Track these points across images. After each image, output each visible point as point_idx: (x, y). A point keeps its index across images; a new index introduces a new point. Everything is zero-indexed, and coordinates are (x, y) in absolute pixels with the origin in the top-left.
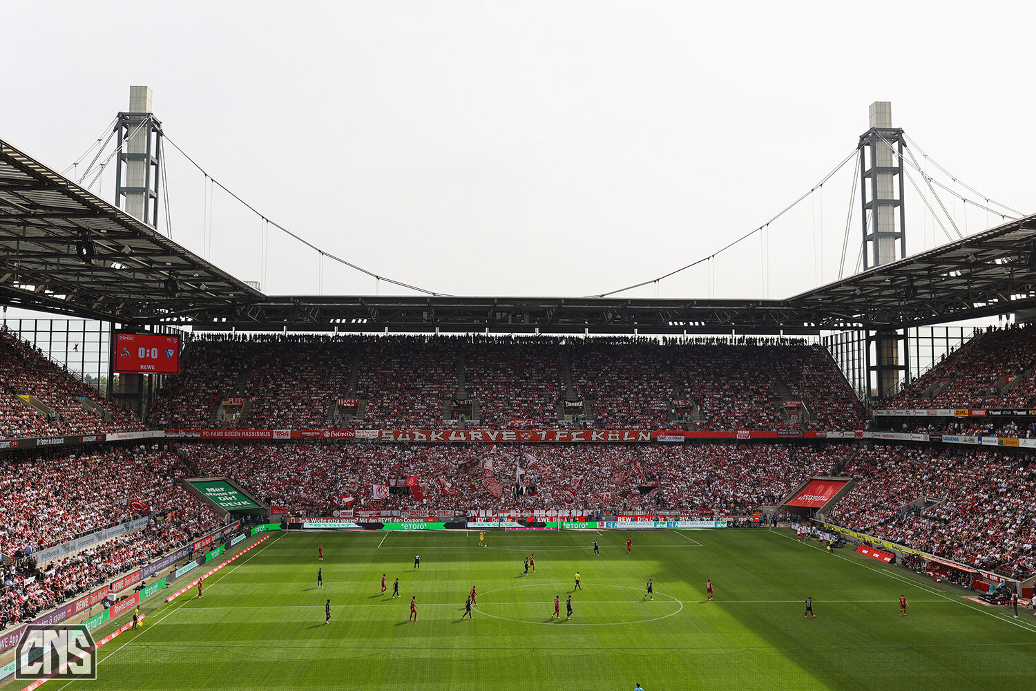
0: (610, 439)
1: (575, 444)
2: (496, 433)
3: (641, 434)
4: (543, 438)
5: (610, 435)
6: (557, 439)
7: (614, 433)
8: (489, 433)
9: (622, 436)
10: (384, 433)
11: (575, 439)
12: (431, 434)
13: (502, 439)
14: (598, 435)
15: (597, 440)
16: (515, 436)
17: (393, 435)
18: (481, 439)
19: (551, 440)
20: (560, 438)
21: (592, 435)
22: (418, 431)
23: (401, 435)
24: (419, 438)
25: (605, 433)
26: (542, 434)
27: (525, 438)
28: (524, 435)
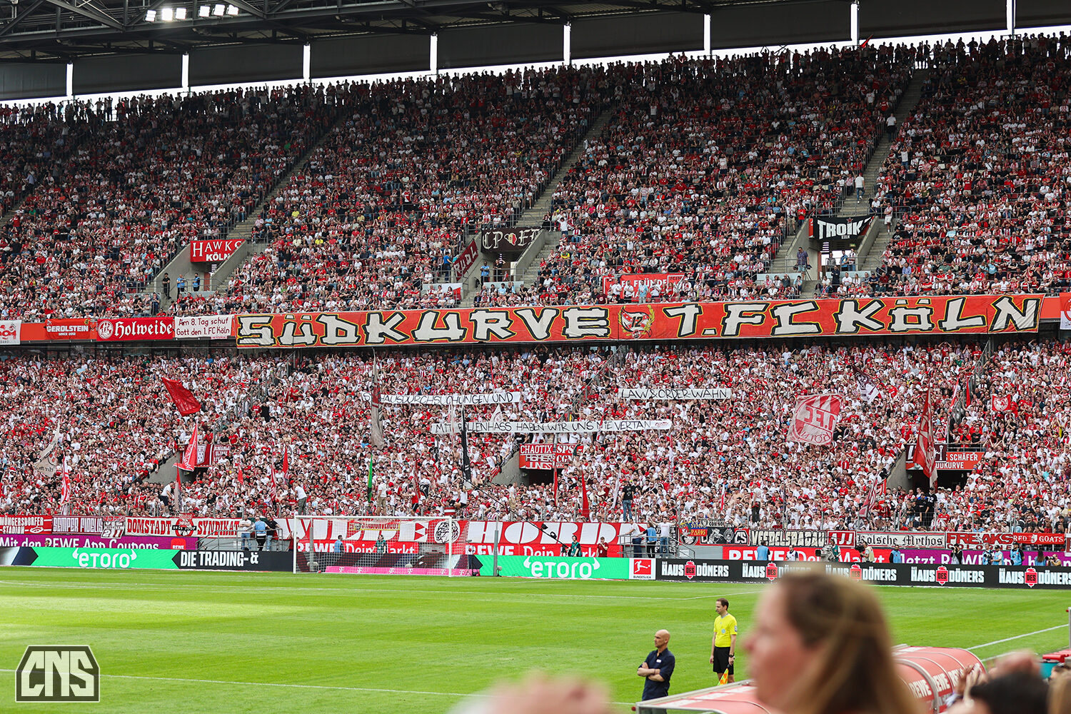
0: (899, 326)
1: (795, 344)
2: (549, 315)
3: (1005, 307)
4: (687, 328)
5: (899, 314)
6: (731, 330)
7: (911, 305)
8: (528, 315)
9: (938, 312)
10: (246, 322)
11: (786, 330)
12: (368, 324)
13: (564, 333)
14: (860, 312)
15: (857, 328)
16: (603, 323)
17: (269, 327)
18: (504, 334)
19: (713, 332)
20: (739, 324)
21: (841, 312)
22: (336, 316)
23: (290, 327)
24: (337, 336)
25: (883, 305)
26: (684, 315)
27: (633, 329)
28: (629, 319)
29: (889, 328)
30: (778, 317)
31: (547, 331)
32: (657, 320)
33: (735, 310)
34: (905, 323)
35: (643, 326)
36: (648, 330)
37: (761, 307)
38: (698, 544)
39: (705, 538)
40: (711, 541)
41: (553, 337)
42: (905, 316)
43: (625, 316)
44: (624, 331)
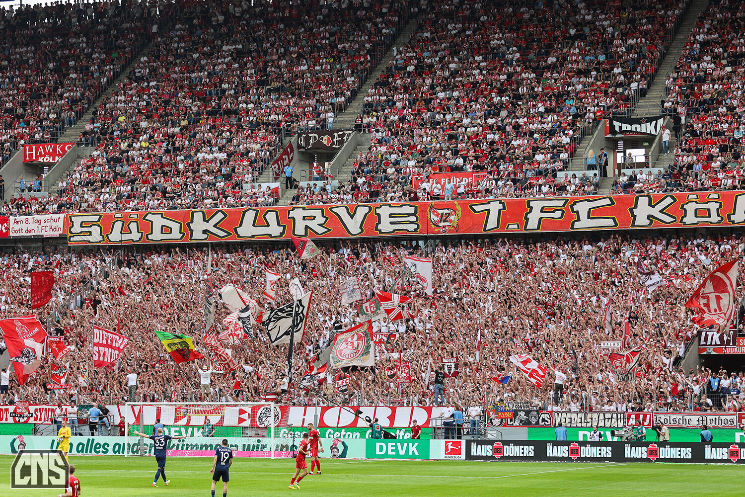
0: (690, 219)
1: (594, 237)
2: (362, 211)
4: (492, 223)
5: (691, 208)
6: (533, 224)
7: (702, 199)
8: (342, 212)
9: (727, 206)
10: (77, 221)
11: (585, 224)
12: (192, 222)
13: (376, 229)
14: (653, 207)
15: (651, 222)
16: (413, 219)
17: (99, 226)
18: (320, 230)
19: (516, 226)
20: (540, 219)
21: (636, 207)
22: (162, 214)
23: (118, 225)
24: (162, 233)
25: (675, 200)
26: (489, 210)
27: (441, 224)
28: (437, 215)
29: (681, 221)
30: (577, 212)
31: (361, 227)
32: (463, 215)
33: (537, 206)
34: (696, 216)
35: (451, 221)
36: (455, 225)
37: (561, 203)
38: (505, 426)
39: (511, 420)
40: (517, 423)
41: (367, 233)
42: (696, 210)
43: (434, 212)
44: (433, 226)
